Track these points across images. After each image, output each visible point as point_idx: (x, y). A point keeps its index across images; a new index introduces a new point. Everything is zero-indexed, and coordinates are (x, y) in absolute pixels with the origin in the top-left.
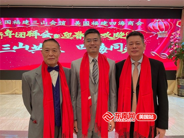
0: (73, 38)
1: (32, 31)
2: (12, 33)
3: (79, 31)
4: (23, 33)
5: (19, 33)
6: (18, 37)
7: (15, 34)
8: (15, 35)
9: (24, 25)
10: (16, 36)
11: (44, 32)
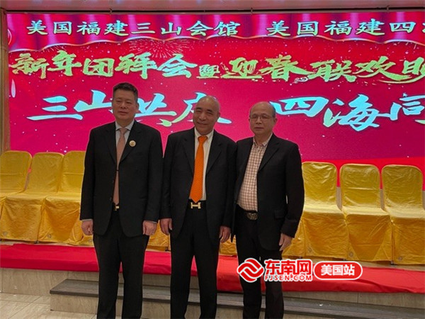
0: (260, 77)
1: (132, 55)
2: (74, 62)
3: (280, 55)
4: (106, 62)
5: (95, 61)
6: (91, 73)
7: (83, 63)
8: (82, 68)
9: (112, 36)
10: (86, 71)
11: (169, 58)
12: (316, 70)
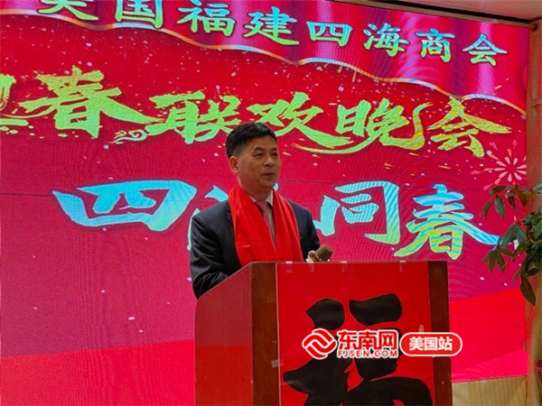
0: (23, 123)
12: (163, 114)
